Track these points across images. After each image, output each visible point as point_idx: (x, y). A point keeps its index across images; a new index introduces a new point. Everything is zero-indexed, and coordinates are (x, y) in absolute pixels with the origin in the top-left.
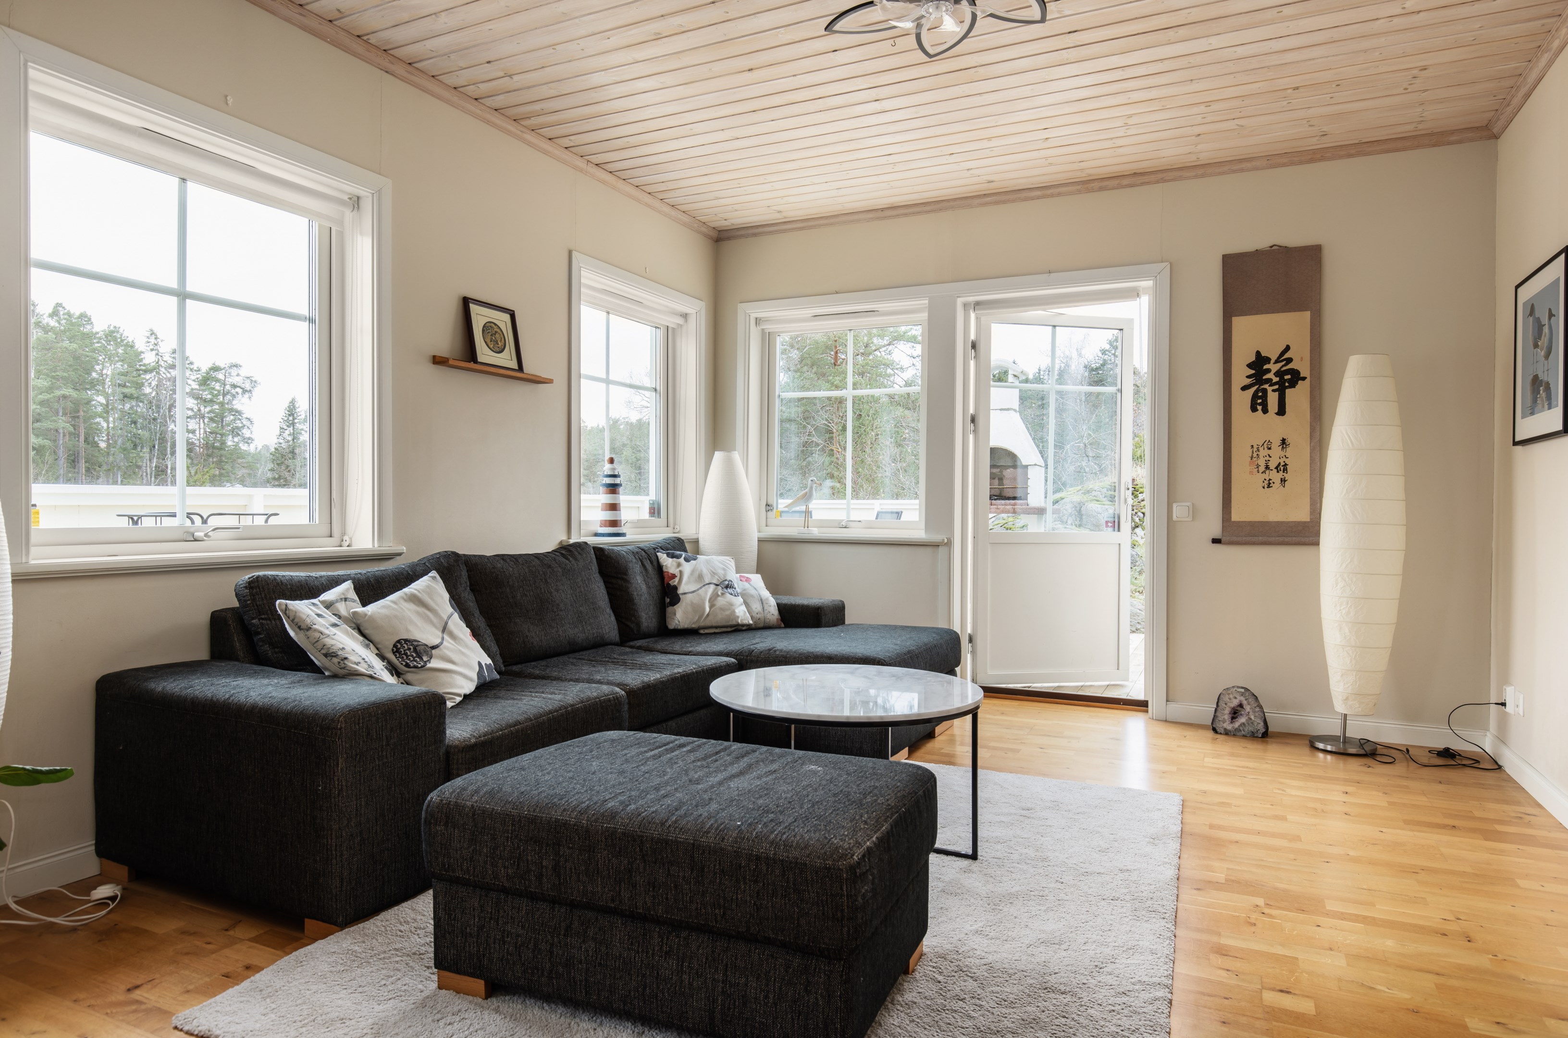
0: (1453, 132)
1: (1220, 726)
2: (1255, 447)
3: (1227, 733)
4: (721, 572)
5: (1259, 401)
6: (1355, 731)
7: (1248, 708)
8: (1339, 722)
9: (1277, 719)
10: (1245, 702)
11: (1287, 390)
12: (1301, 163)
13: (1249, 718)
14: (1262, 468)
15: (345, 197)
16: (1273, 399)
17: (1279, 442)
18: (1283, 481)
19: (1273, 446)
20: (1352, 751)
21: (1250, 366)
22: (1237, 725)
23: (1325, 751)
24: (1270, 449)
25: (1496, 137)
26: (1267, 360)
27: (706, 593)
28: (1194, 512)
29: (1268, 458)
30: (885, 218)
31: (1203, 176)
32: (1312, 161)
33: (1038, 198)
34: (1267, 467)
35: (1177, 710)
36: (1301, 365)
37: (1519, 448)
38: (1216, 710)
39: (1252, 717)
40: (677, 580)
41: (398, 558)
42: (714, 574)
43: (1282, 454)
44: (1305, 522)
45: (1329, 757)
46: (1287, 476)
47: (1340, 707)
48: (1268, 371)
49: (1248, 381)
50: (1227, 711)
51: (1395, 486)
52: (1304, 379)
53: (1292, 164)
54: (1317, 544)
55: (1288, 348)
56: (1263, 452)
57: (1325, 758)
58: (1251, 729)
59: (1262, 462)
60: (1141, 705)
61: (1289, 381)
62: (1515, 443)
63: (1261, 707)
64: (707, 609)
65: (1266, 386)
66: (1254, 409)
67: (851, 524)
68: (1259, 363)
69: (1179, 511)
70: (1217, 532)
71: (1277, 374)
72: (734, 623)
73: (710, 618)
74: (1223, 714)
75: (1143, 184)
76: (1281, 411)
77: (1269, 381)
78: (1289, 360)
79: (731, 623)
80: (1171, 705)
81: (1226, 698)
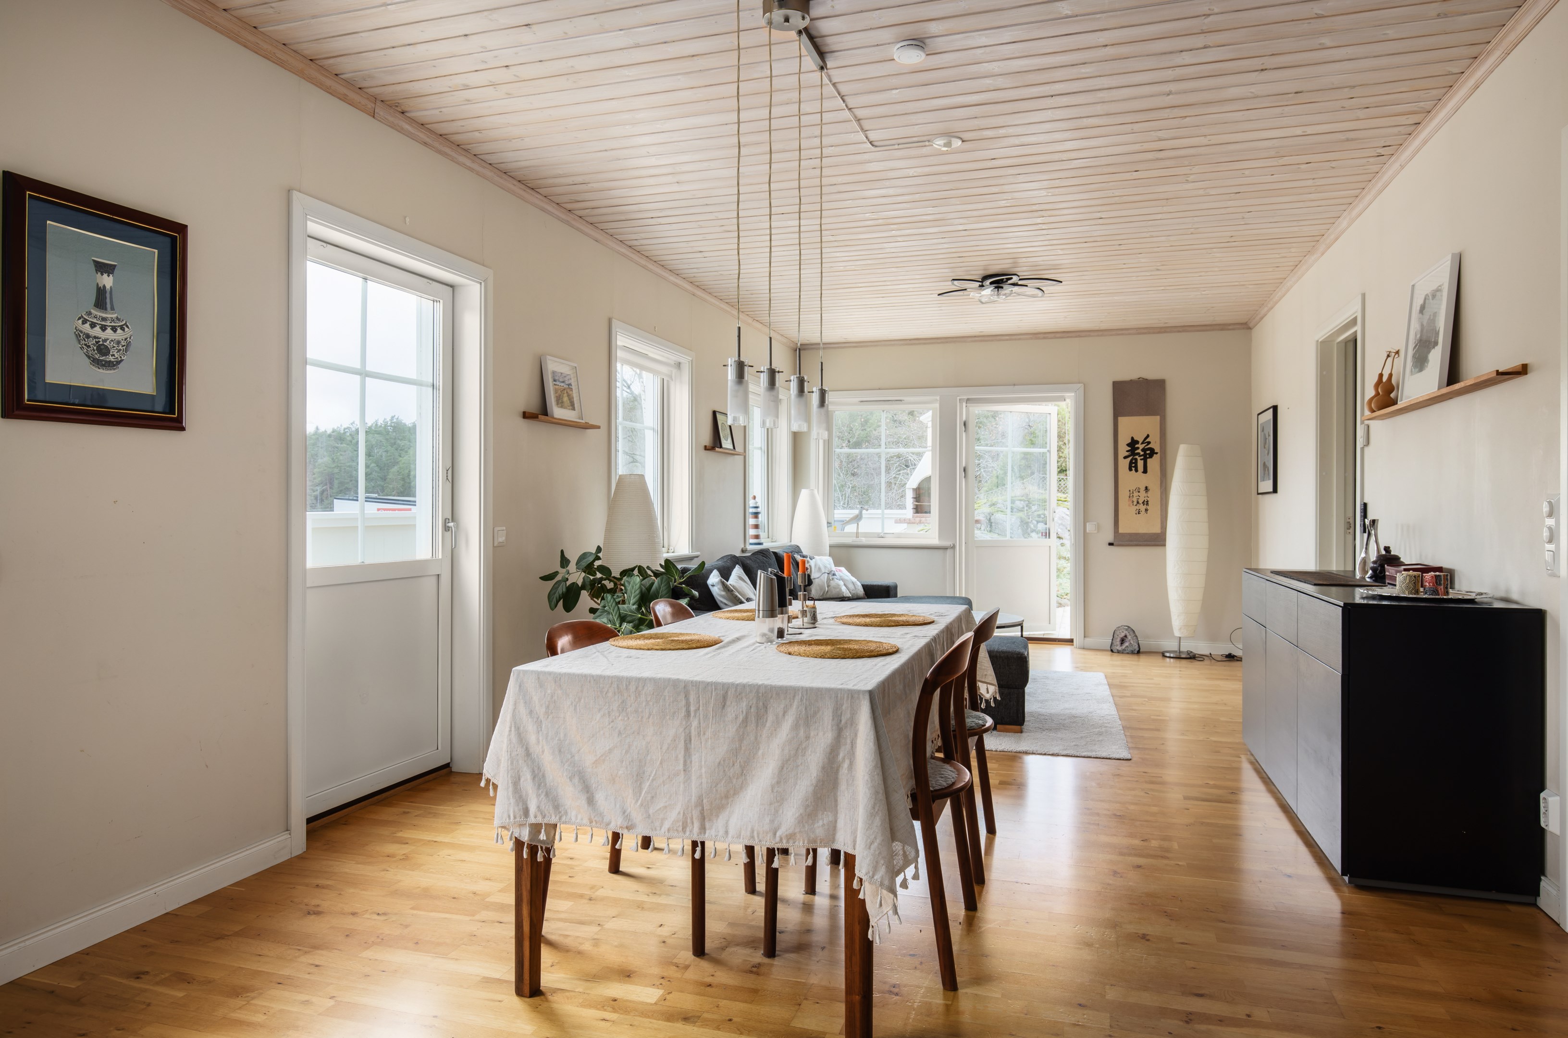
0: (1230, 325)
1: (1115, 648)
2: (1131, 491)
3: (1118, 652)
4: (828, 566)
5: (1133, 465)
6: (1186, 647)
7: (1129, 637)
8: (1177, 644)
9: (1144, 644)
10: (1128, 634)
11: (1148, 460)
12: (1154, 333)
13: (1130, 642)
14: (1135, 503)
15: (673, 363)
16: (1140, 464)
17: (1144, 488)
18: (1146, 510)
19: (1141, 491)
20: (1183, 656)
21: (1128, 445)
22: (1124, 647)
23: (1170, 657)
24: (1139, 492)
25: (1250, 328)
26: (1137, 442)
27: (824, 577)
28: (1099, 528)
29: (1138, 497)
30: (912, 344)
31: (1102, 335)
32: (1159, 332)
33: (1007, 340)
34: (1138, 503)
35: (1089, 641)
36: (1155, 445)
37: (1260, 496)
38: (1112, 640)
39: (1132, 642)
40: (809, 570)
41: (696, 559)
42: (825, 567)
43: (1146, 495)
44: (1158, 533)
45: (1172, 660)
46: (1148, 508)
47: (1177, 634)
48: (1138, 448)
49: (1127, 454)
50: (1119, 640)
51: (1203, 514)
52: (1157, 453)
53: (1149, 333)
54: (1164, 545)
55: (1148, 436)
56: (1136, 494)
57: (1170, 661)
58: (1131, 649)
59: (1135, 500)
60: (1070, 641)
61: (1149, 454)
62: (1258, 494)
63: (1136, 636)
64: (827, 589)
65: (1137, 457)
66: (1130, 470)
67: (887, 535)
68: (1133, 444)
69: (1090, 527)
70: (1111, 540)
71: (1143, 450)
72: (842, 596)
73: (829, 593)
74: (1117, 642)
75: (1068, 337)
76: (1145, 471)
77: (1138, 454)
78: (1149, 443)
79: (840, 596)
80: (1087, 640)
81: (1118, 633)
